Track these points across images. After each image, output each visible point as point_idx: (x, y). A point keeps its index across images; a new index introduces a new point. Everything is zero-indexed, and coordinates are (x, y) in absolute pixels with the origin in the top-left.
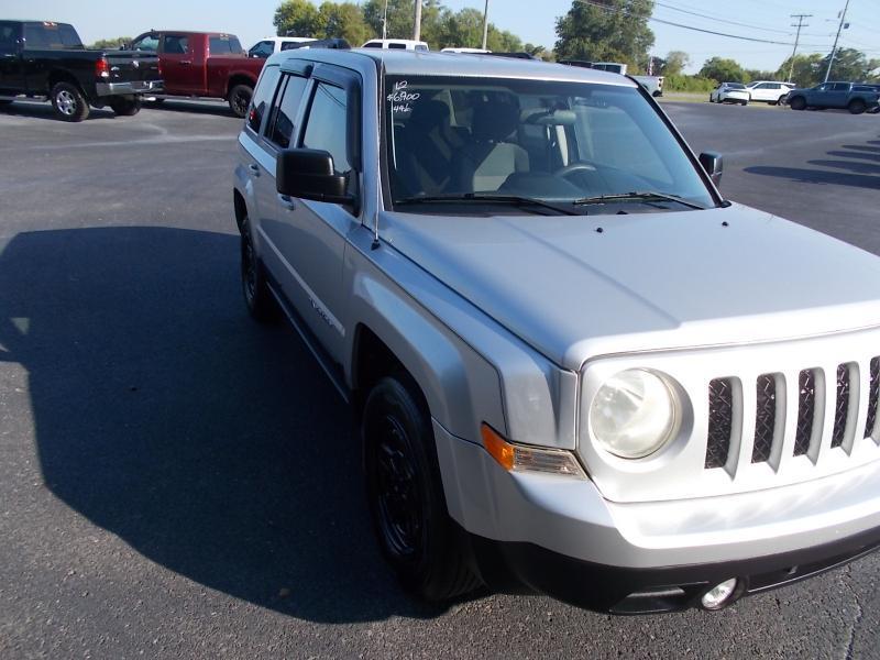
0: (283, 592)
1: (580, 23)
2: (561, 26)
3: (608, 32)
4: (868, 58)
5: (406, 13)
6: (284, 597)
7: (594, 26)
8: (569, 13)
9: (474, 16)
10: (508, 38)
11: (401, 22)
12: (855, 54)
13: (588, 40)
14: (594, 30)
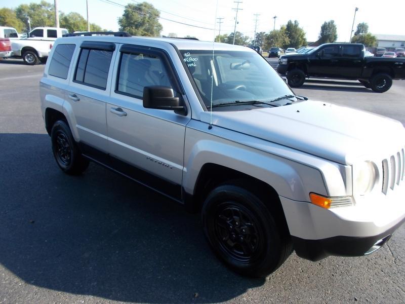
0: (197, 295)
1: (129, 20)
2: (120, 21)
3: (142, 24)
4: (244, 36)
5: (40, 14)
6: (198, 297)
7: (135, 21)
8: (123, 15)
9: (76, 16)
10: (95, 27)
11: (38, 18)
12: (240, 34)
13: (134, 28)
14: (136, 23)
